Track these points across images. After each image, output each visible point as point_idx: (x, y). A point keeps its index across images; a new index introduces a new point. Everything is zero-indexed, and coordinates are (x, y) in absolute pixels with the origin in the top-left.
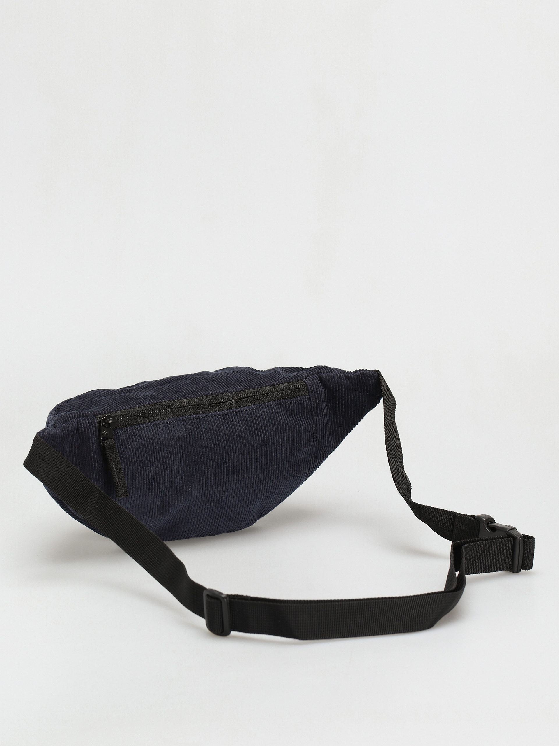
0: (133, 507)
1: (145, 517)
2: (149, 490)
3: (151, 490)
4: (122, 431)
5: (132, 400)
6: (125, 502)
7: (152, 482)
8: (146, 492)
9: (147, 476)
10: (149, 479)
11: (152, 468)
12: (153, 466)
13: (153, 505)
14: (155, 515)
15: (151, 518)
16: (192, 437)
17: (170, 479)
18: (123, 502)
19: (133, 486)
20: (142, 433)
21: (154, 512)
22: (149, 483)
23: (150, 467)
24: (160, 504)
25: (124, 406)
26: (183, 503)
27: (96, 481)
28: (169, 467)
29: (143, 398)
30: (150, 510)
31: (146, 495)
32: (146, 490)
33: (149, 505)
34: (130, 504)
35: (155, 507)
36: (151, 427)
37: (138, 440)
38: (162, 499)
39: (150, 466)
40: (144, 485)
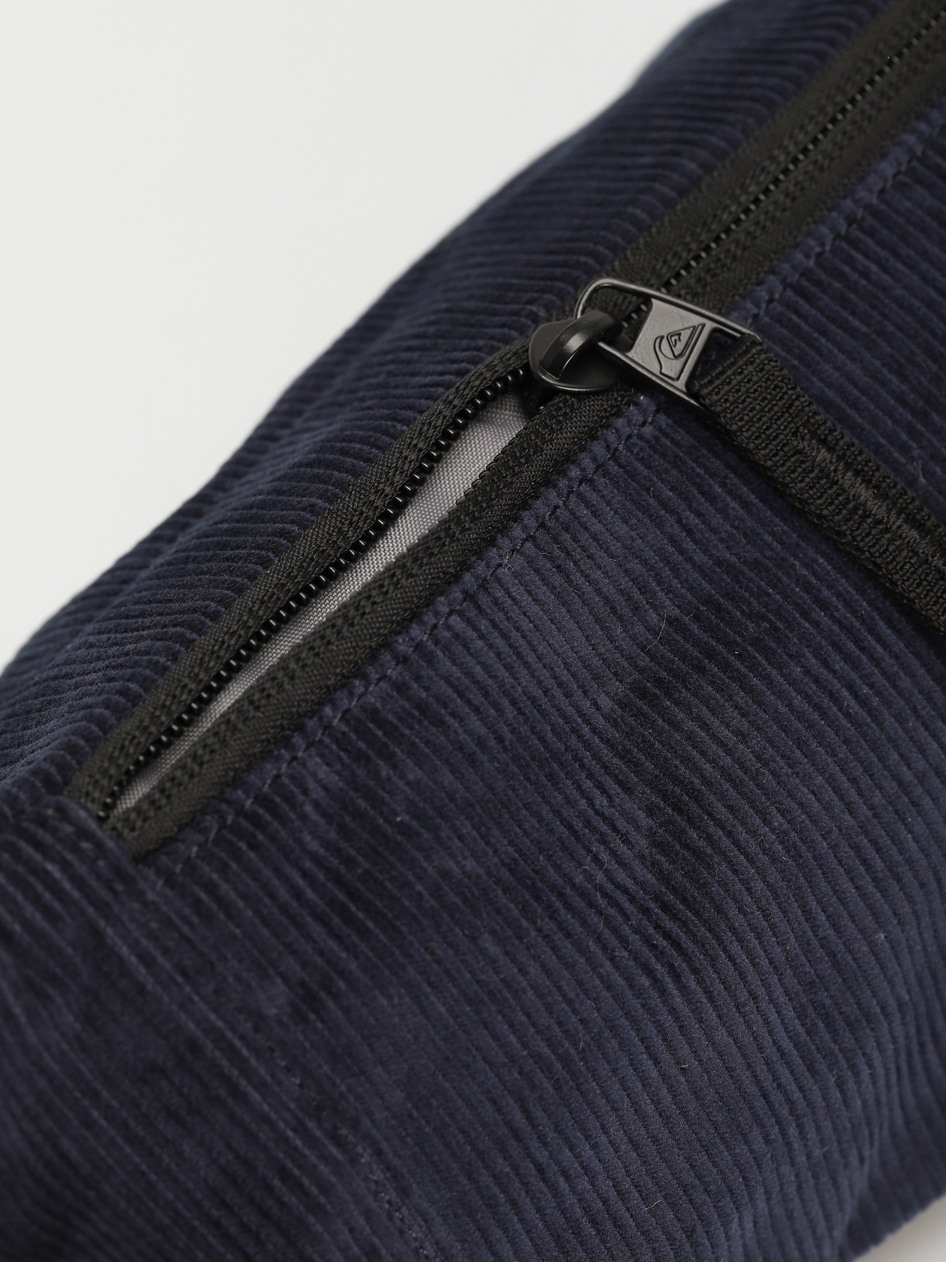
0: (655, 1140)
1: (758, 1143)
2: (683, 989)
3: (693, 985)
4: (295, 758)
5: (224, 547)
6: (587, 1152)
7: (667, 935)
8: (673, 1011)
9: (608, 921)
10: (631, 926)
11: (605, 857)
12: (603, 841)
13: (761, 1049)
14: (801, 1089)
15: (798, 1118)
16: (712, 530)
17: (761, 844)
18: (577, 1156)
19: (566, 1032)
20: (427, 689)
21: (786, 1078)
22: (653, 947)
23: (596, 859)
24: (802, 1015)
25: (195, 611)
26: (918, 918)
27: (326, 1159)
28: (706, 781)
29: (279, 494)
30: (761, 1089)
31: (681, 1028)
32: (665, 1002)
33: (739, 1063)
34: (631, 1140)
35: (779, 1049)
36: (461, 613)
37: (427, 743)
38: (791, 981)
39: (589, 851)
40: (631, 987)
